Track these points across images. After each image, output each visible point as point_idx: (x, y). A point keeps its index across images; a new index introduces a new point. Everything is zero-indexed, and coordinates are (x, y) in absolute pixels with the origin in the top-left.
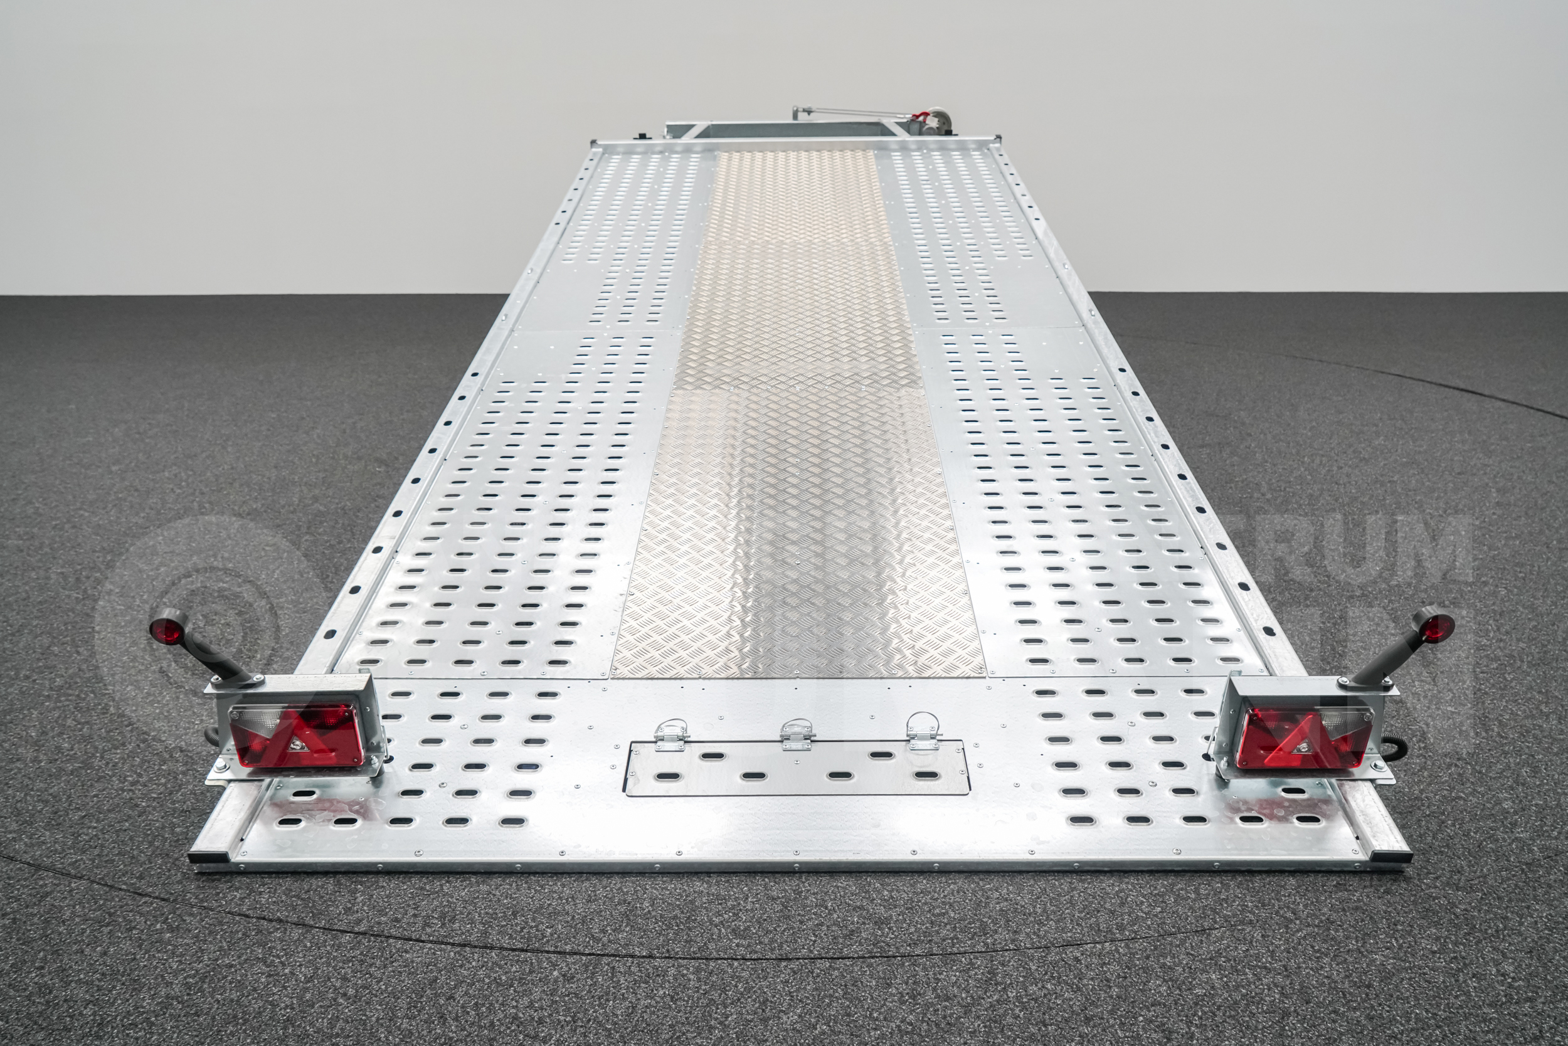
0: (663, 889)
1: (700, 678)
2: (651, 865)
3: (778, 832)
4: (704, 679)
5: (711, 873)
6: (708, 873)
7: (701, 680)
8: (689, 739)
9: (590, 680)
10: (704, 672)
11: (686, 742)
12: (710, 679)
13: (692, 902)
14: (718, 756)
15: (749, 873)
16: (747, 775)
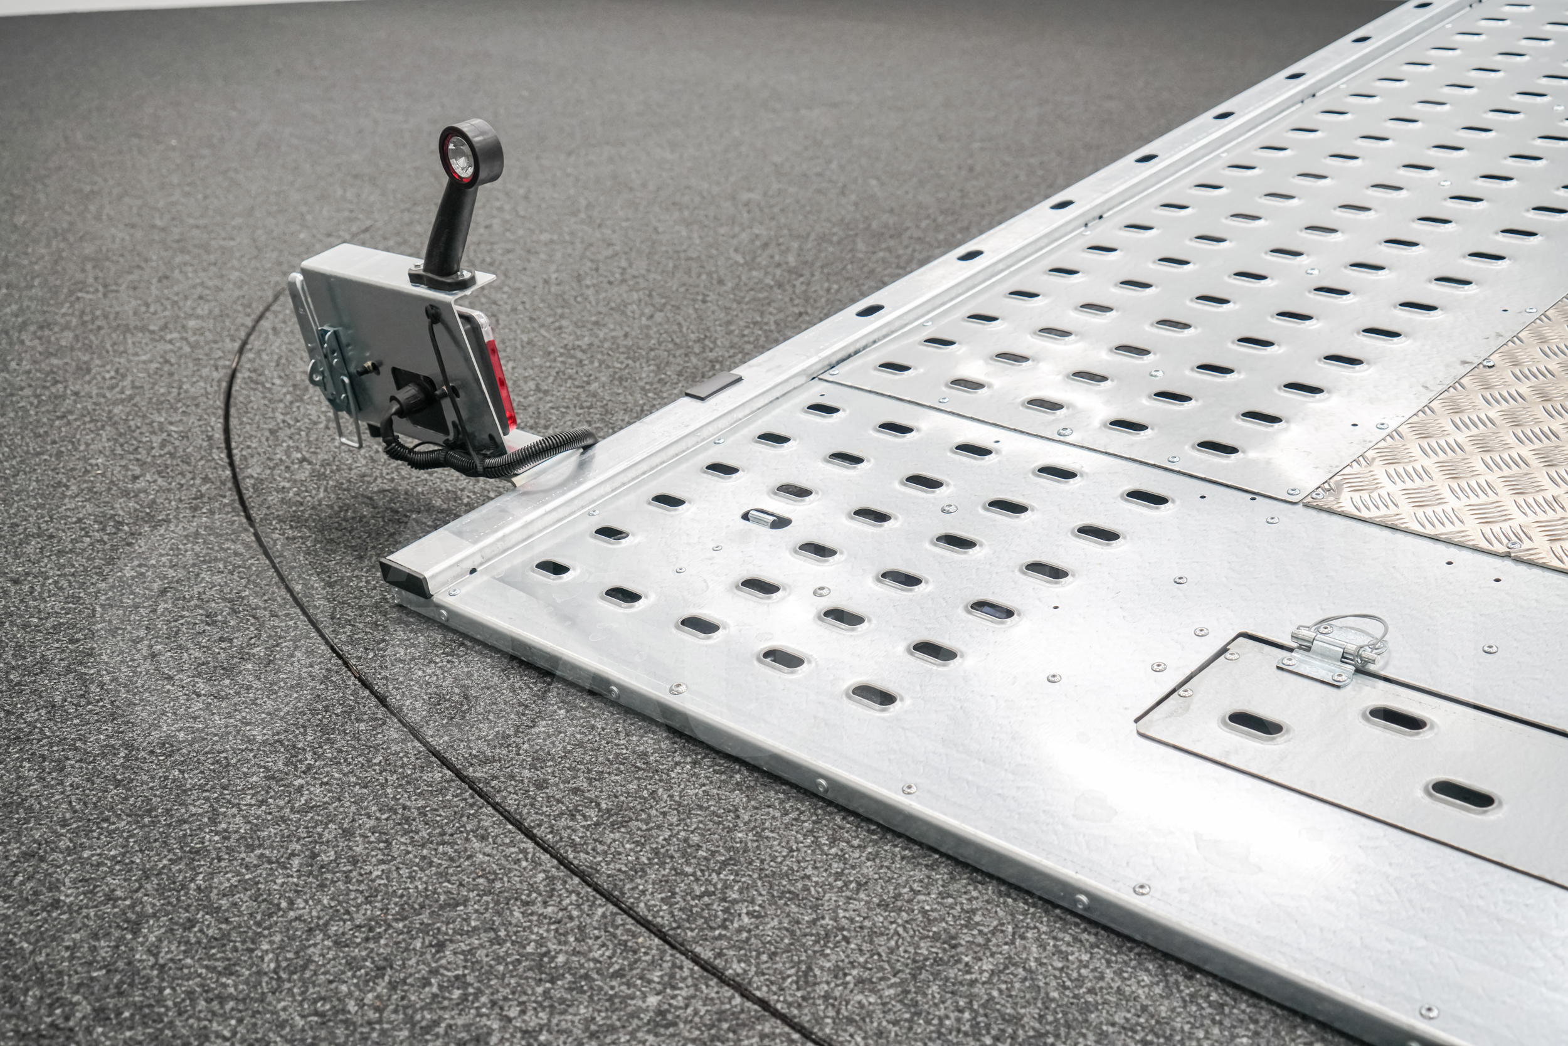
0: (1058, 951)
1: (1507, 556)
2: (1070, 889)
3: (1421, 943)
4: (1518, 560)
5: (1198, 970)
6: (1193, 969)
7: (1508, 563)
8: (1372, 668)
9: (1254, 495)
10: (1527, 544)
11: (1361, 671)
12: (1531, 563)
13: (1087, 1009)
14: (1413, 723)
15: (1294, 1012)
16: (1447, 789)
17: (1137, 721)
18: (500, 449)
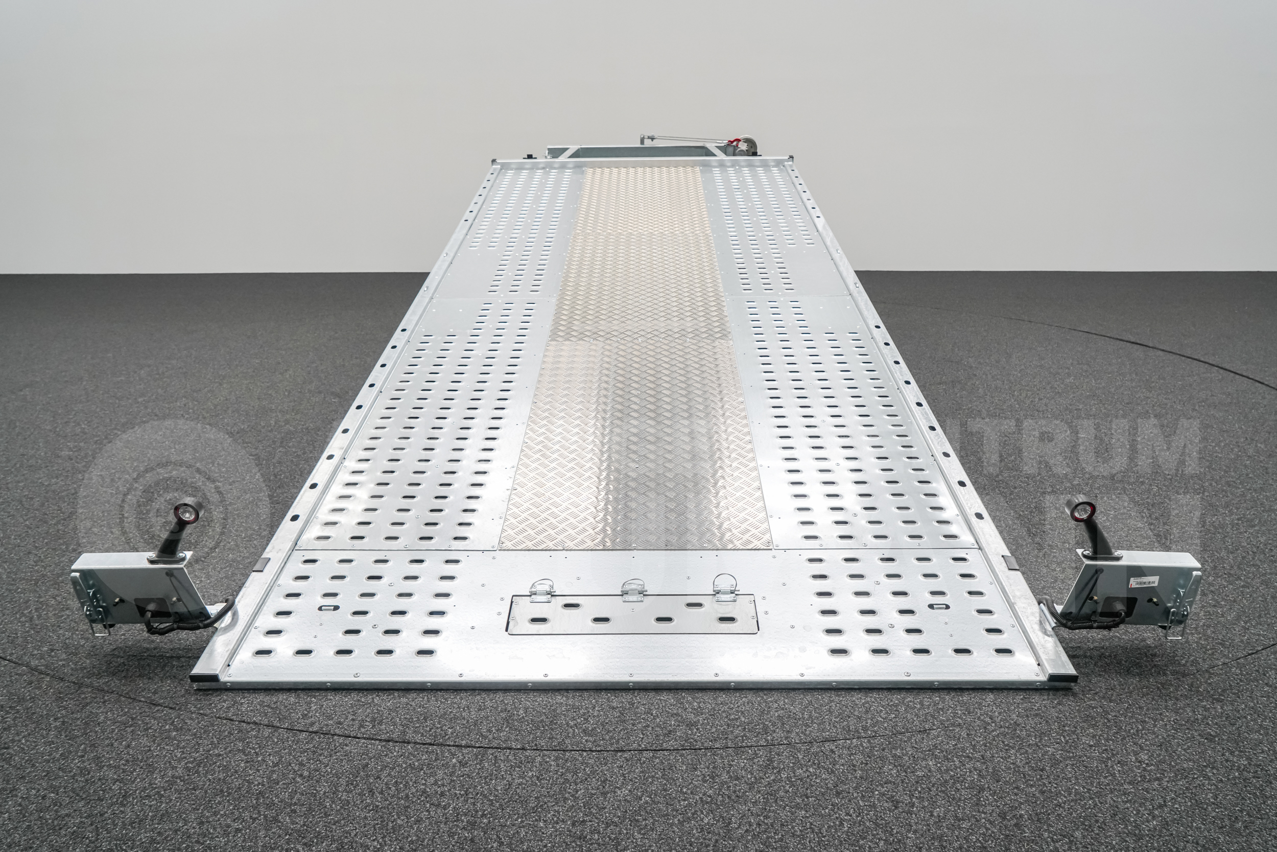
0: (533, 701)
2: (525, 684)
3: (618, 660)
4: (567, 550)
5: (569, 689)
6: (567, 690)
7: (564, 551)
8: (555, 594)
9: (483, 551)
10: (566, 545)
11: (552, 596)
12: (571, 550)
13: (554, 710)
14: (576, 606)
15: (597, 690)
16: (597, 620)
17: (507, 630)
18: (207, 616)
